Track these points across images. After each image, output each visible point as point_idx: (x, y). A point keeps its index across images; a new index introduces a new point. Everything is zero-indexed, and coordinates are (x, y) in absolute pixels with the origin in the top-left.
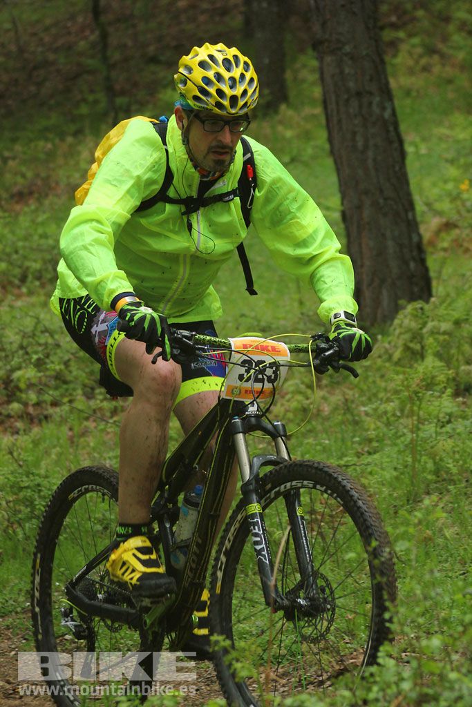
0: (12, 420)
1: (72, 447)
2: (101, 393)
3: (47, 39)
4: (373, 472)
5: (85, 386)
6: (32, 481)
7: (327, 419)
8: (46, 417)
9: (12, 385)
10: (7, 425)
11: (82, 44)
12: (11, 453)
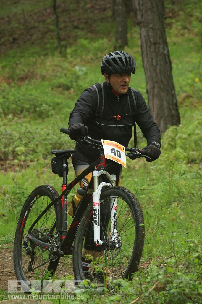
0: (15, 167)
1: (37, 178)
2: (49, 157)
3: (35, 18)
4: (154, 192)
5: (43, 154)
6: (21, 191)
7: (137, 171)
8: (28, 166)
9: (15, 153)
10: (12, 168)
11: (49, 20)
12: (13, 180)
